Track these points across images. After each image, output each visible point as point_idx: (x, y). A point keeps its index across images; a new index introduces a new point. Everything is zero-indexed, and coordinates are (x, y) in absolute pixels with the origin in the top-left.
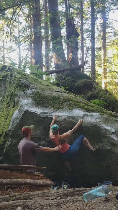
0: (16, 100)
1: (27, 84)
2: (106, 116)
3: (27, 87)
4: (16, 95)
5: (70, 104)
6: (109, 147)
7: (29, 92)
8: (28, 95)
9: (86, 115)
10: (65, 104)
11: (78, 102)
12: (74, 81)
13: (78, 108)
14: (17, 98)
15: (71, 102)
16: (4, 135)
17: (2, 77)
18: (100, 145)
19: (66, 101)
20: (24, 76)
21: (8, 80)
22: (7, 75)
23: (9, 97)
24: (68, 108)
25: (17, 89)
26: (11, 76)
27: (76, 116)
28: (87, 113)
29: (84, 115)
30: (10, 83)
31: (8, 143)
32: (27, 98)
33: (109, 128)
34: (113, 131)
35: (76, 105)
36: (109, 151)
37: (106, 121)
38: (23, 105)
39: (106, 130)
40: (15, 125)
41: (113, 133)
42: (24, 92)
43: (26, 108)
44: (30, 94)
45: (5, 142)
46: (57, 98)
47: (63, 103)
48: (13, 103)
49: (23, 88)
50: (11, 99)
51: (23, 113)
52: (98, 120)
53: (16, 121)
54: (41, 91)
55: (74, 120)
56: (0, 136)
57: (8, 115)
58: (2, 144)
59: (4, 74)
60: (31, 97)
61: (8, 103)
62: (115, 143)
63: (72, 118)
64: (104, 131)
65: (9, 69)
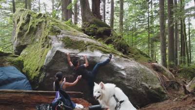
0: (50, 42)
1: (59, 30)
2: (118, 57)
3: (59, 32)
4: (50, 38)
5: (92, 47)
7: (60, 36)
8: (59, 39)
9: (104, 55)
10: (88, 46)
11: (98, 46)
12: (96, 29)
13: (97, 50)
14: (51, 41)
16: (39, 69)
17: (39, 23)
19: (89, 45)
20: (57, 24)
21: (43, 25)
22: (43, 21)
23: (44, 40)
24: (90, 50)
25: (51, 33)
26: (46, 22)
27: (96, 57)
28: (104, 54)
29: (102, 56)
30: (45, 28)
31: (43, 76)
32: (59, 41)
33: (119, 66)
34: (123, 68)
35: (96, 48)
37: (118, 60)
38: (55, 46)
39: (118, 67)
40: (48, 62)
41: (123, 70)
42: (56, 36)
43: (58, 49)
44: (61, 38)
45: (40, 75)
46: (83, 42)
47: (87, 46)
48: (47, 45)
49: (55, 33)
50: (46, 41)
51: (55, 53)
53: (49, 59)
54: (70, 36)
55: (94, 60)
56: (37, 70)
57: (43, 54)
58: (37, 76)
59: (40, 20)
60: (62, 41)
61: (43, 44)
62: (124, 77)
63: (93, 58)
64: (116, 68)
65: (44, 16)
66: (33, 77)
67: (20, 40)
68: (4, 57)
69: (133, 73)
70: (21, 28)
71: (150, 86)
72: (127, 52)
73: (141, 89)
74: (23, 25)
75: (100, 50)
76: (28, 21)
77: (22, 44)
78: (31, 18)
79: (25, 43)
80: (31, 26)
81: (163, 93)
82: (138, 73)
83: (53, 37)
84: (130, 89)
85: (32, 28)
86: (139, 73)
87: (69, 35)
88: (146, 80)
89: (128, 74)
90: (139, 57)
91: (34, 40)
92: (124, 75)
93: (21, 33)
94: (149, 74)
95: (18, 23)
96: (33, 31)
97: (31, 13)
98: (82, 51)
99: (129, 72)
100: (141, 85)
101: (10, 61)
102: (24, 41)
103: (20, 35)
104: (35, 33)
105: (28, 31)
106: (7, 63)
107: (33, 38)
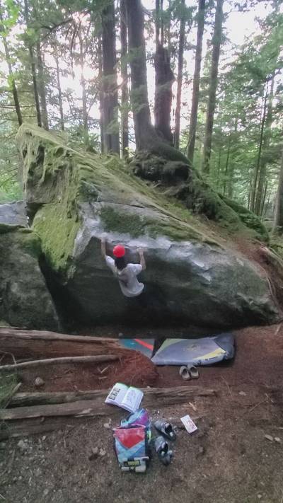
0: (80, 215)
1: (94, 192)
3: (94, 196)
4: (80, 208)
5: (153, 229)
6: (199, 287)
7: (97, 206)
8: (96, 211)
9: (173, 245)
10: (147, 228)
11: (164, 225)
13: (163, 234)
14: (81, 212)
15: (154, 226)
16: (66, 257)
17: (60, 167)
18: (187, 284)
19: (148, 224)
21: (67, 173)
22: (65, 166)
23: (70, 205)
24: (150, 236)
25: (80, 197)
26: (71, 169)
27: (160, 249)
28: (174, 243)
29: (171, 247)
30: (70, 181)
31: (72, 270)
32: (94, 215)
33: (200, 264)
34: (207, 268)
35: (161, 230)
36: (198, 291)
37: (200, 253)
38: (89, 227)
39: (198, 267)
40: (79, 253)
41: (206, 271)
42: (90, 204)
43: (93, 234)
44: (98, 210)
45: (68, 267)
46: (136, 218)
47: (144, 226)
48: (76, 216)
49: (88, 197)
50: (73, 209)
51: (89, 239)
52: (189, 254)
53: (80, 248)
54: (113, 205)
55: (157, 254)
56: (63, 256)
57: (70, 230)
58: (65, 268)
59: (61, 161)
60: (100, 215)
61: (69, 212)
62: (206, 283)
63: (155, 251)
64: (195, 269)
65: (68, 155)
66: (57, 268)
67: (33, 193)
68: (10, 234)
69: (223, 277)
70: (31, 173)
71: (251, 300)
72: (217, 217)
73: (234, 303)
74: (34, 165)
75: (168, 234)
76: (41, 159)
77: (36, 201)
78: (46, 154)
79: (41, 200)
80: (46, 171)
81: (272, 313)
82: (232, 276)
83: (85, 206)
84: (216, 303)
85: (48, 176)
86: (235, 275)
87: (111, 201)
88: (246, 289)
89: (214, 278)
90: (237, 230)
91: (54, 197)
92: (207, 281)
93: (32, 181)
94: (252, 276)
95: (24, 156)
96: (51, 180)
97: (45, 144)
98: (135, 236)
99: (216, 275)
100: (236, 296)
101: (19, 242)
102: (38, 196)
103: (31, 184)
104: (55, 185)
105: (43, 178)
106: (16, 246)
107: (52, 194)
